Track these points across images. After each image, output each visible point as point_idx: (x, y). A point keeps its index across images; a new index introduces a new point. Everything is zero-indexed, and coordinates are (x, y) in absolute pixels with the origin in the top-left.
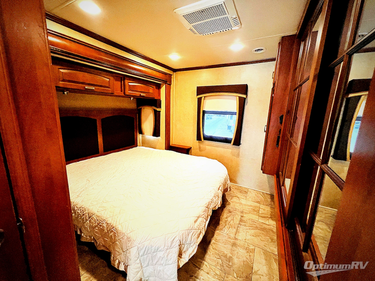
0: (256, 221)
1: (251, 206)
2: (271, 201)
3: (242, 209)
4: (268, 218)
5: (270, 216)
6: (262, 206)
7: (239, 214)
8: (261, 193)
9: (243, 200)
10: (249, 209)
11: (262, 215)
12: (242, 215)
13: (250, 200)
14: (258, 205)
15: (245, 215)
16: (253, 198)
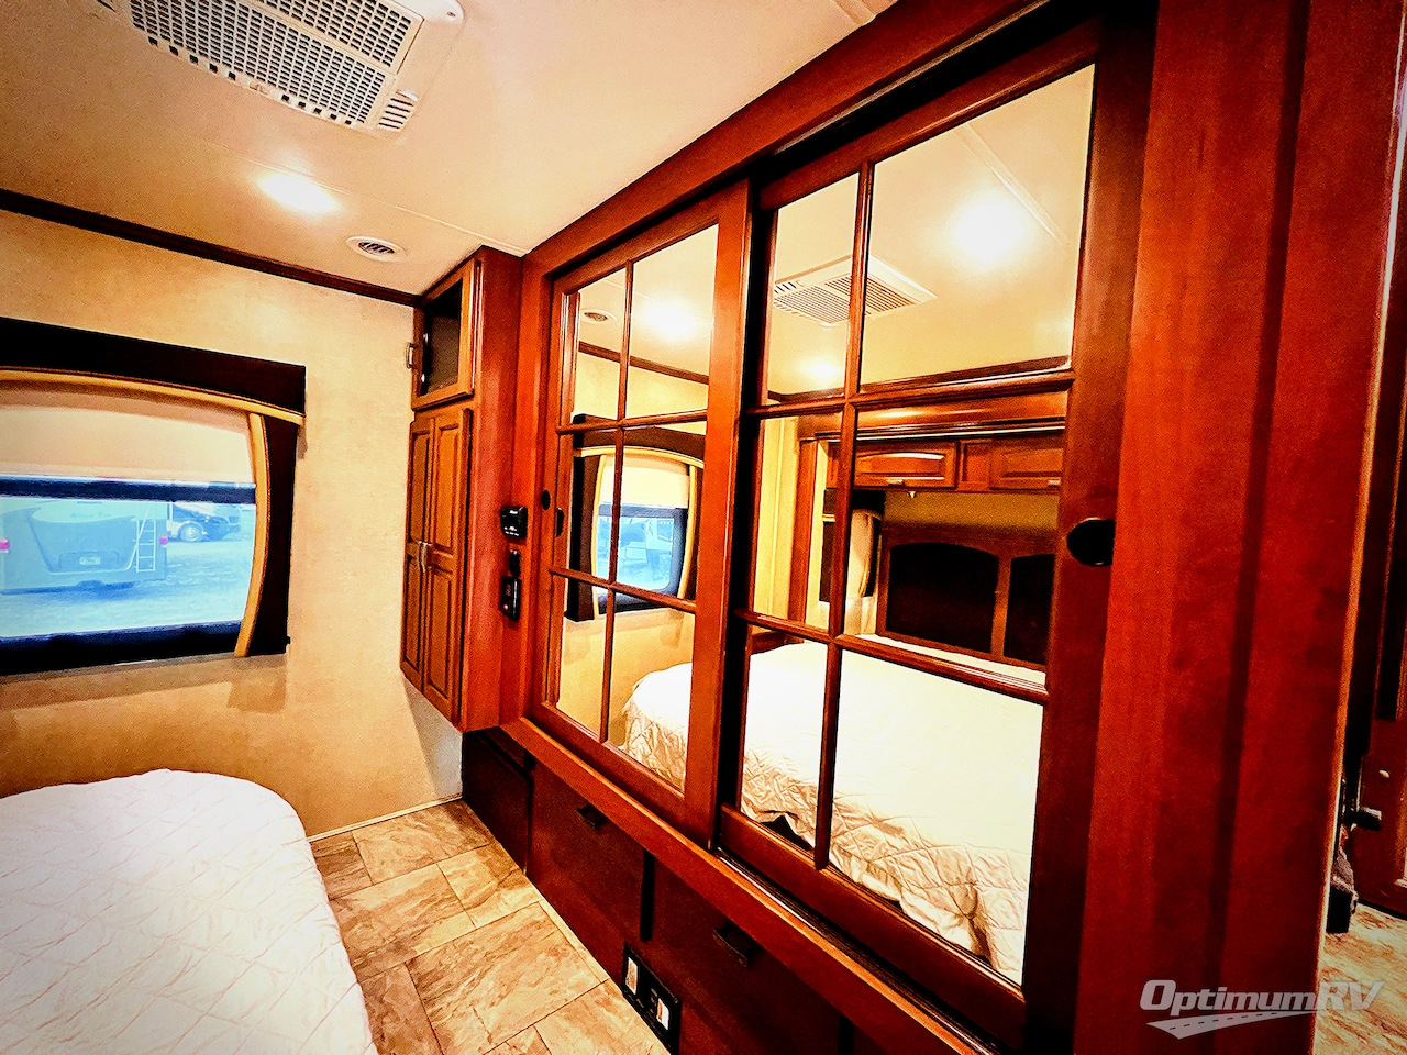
0: (470, 938)
1: (410, 895)
2: (461, 830)
3: (386, 935)
4: (496, 894)
5: (494, 883)
6: (450, 866)
7: (391, 963)
8: (411, 820)
9: (358, 895)
10: (414, 912)
11: (474, 896)
12: (407, 959)
13: (392, 874)
14: (429, 872)
15: (415, 948)
16: (398, 858)
